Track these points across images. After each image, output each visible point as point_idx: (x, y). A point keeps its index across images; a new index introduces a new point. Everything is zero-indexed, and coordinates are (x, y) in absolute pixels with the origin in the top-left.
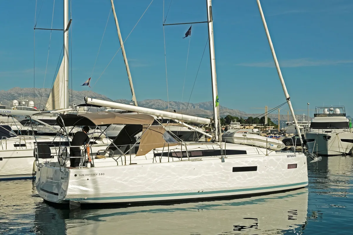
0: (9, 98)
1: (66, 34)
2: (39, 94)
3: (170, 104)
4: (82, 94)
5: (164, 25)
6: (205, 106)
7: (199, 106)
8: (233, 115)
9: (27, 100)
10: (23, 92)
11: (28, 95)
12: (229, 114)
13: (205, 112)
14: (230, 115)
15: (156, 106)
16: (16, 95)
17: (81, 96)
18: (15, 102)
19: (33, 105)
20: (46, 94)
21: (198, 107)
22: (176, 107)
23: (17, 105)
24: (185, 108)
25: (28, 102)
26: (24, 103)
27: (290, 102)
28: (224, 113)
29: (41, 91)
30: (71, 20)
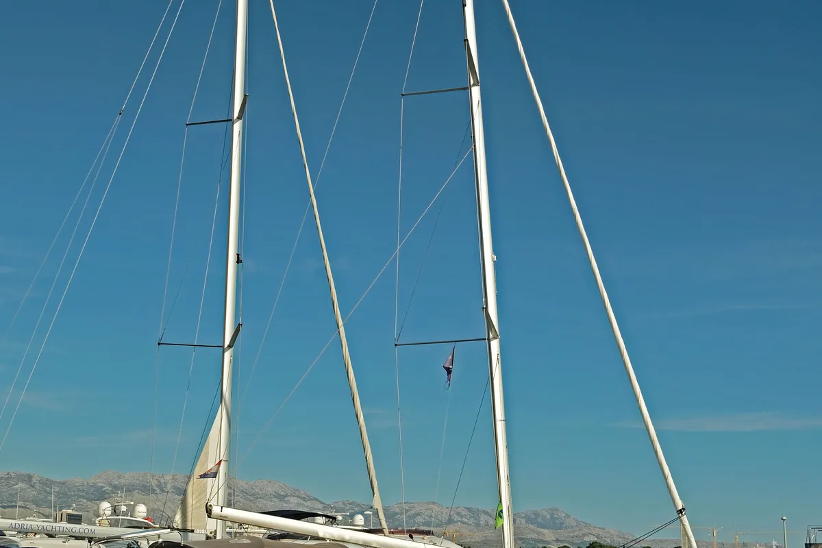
0: (92, 496)
1: (227, 355)
2: (159, 486)
3: (458, 514)
4: (254, 487)
5: (396, 345)
6: (540, 520)
7: (524, 519)
8: (605, 541)
9: (132, 503)
10: (123, 481)
11: (134, 490)
12: (595, 539)
13: (539, 533)
14: (599, 541)
15: (425, 519)
16: (107, 488)
17: (253, 491)
18: (106, 506)
19: (145, 515)
20: (175, 488)
21: (523, 521)
22: (472, 522)
23: (108, 513)
24: (492, 523)
25: (134, 506)
26: (124, 508)
27: (685, 518)
28: (584, 535)
29: (162, 481)
30: (239, 324)
